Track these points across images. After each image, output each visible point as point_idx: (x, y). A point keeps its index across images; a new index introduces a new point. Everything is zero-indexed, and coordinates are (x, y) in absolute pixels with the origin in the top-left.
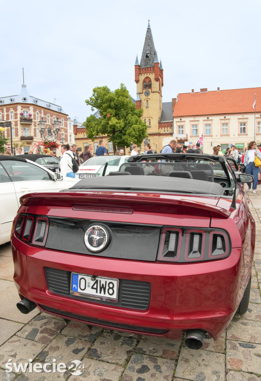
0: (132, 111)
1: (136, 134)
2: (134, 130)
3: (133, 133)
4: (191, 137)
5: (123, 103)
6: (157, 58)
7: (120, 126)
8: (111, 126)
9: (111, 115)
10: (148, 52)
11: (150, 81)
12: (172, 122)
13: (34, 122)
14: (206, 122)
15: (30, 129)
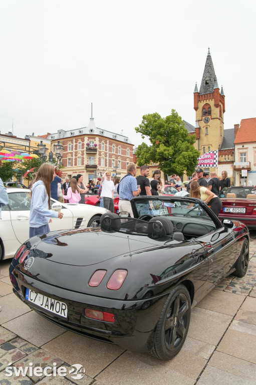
0: (183, 137)
1: (186, 162)
2: (184, 157)
3: (183, 160)
4: (255, 165)
5: (173, 129)
6: (217, 84)
7: (169, 154)
8: (159, 153)
9: (160, 141)
10: (208, 79)
11: (210, 108)
12: (234, 150)
13: (99, 151)
15: (95, 158)
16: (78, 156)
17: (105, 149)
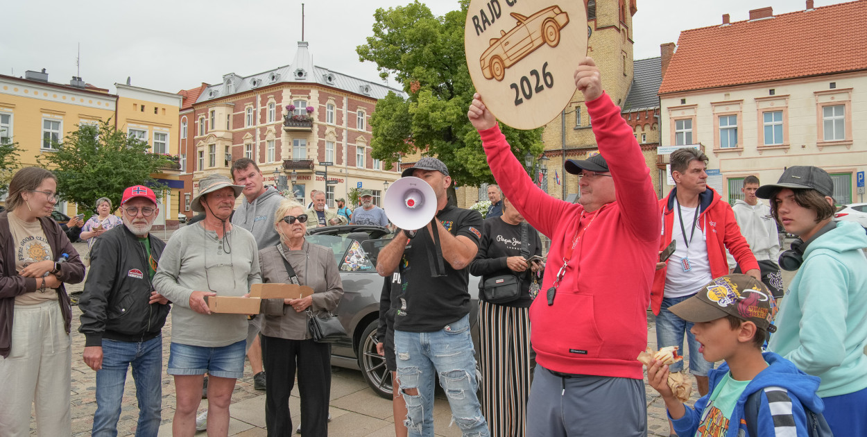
4: (716, 152)
7: (445, 119)
8: (419, 119)
12: (658, 111)
13: (319, 126)
14: (766, 105)
15: (309, 144)
16: (267, 138)
17: (337, 119)
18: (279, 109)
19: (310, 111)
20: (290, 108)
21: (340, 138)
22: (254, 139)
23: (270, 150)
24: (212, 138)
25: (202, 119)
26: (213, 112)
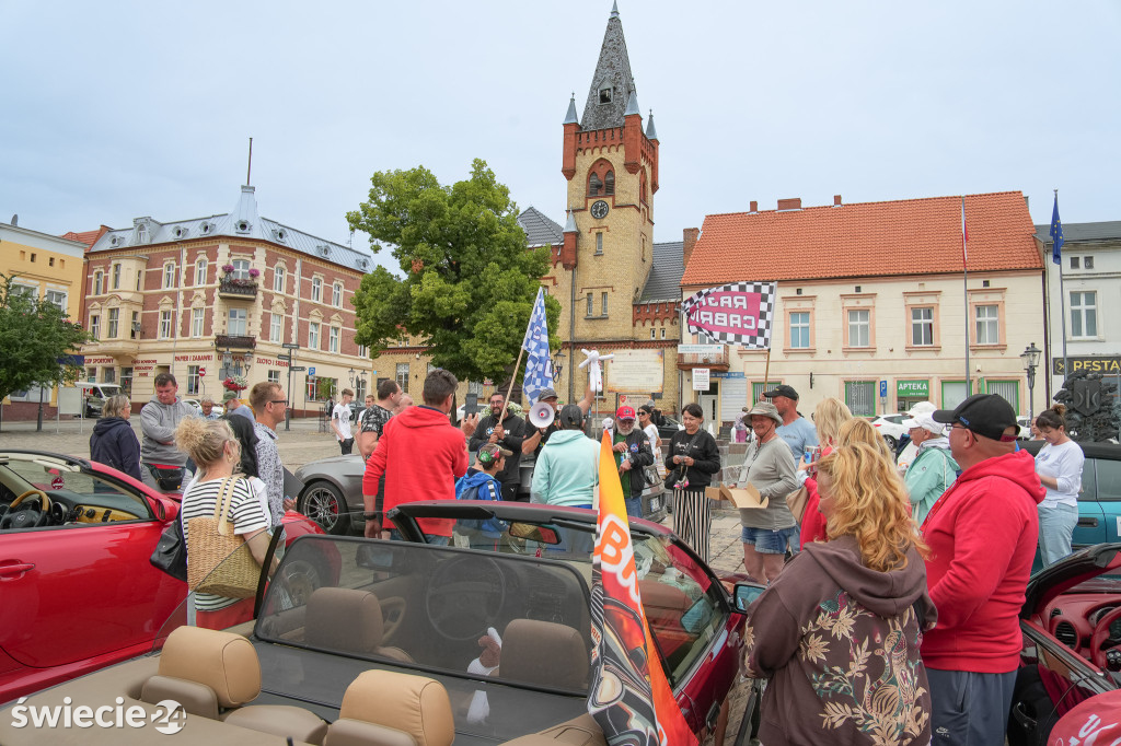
3: (498, 330)
4: (740, 354)
5: (475, 223)
6: (634, 102)
9: (427, 263)
10: (607, 85)
11: (611, 172)
12: (680, 304)
13: (265, 294)
14: (793, 305)
15: (250, 316)
16: (193, 306)
17: (288, 287)
18: (212, 269)
19: (254, 274)
20: (228, 270)
21: (289, 310)
22: (175, 305)
23: (197, 321)
24: (114, 301)
25: (98, 274)
26: (117, 266)
